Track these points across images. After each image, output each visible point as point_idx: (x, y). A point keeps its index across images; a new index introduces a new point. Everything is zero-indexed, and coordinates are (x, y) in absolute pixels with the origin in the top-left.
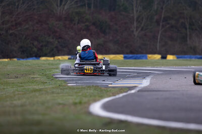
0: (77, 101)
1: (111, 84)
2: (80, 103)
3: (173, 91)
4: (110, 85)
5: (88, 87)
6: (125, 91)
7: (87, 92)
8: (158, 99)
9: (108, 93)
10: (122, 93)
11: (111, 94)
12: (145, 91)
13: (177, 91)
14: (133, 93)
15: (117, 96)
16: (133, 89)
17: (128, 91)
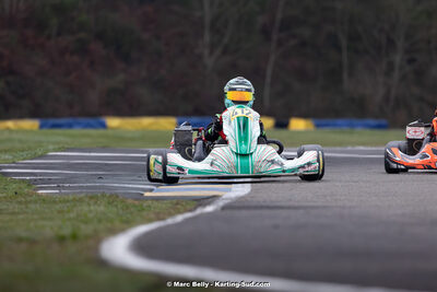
0: (67, 231)
1: (151, 190)
2: (74, 237)
3: (313, 207)
4: (147, 194)
5: (91, 198)
6: (188, 207)
7: (90, 211)
8: (276, 227)
9: (145, 213)
10: (180, 213)
11: (152, 216)
13: (325, 207)
14: (209, 213)
15: (170, 221)
16: (209, 204)
17: (195, 209)
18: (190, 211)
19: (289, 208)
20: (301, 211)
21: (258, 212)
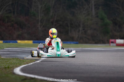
1: (26, 57)
2: (8, 67)
3: (60, 61)
5: (13, 59)
7: (12, 62)
8: (52, 66)
9: (24, 62)
11: (26, 63)
12: (45, 61)
13: (63, 61)
15: (29, 64)
16: (38, 60)
17: (35, 61)
18: (34, 62)
19: (55, 62)
20: (58, 62)
21: (49, 62)
